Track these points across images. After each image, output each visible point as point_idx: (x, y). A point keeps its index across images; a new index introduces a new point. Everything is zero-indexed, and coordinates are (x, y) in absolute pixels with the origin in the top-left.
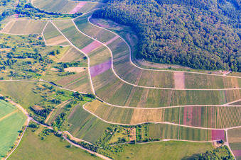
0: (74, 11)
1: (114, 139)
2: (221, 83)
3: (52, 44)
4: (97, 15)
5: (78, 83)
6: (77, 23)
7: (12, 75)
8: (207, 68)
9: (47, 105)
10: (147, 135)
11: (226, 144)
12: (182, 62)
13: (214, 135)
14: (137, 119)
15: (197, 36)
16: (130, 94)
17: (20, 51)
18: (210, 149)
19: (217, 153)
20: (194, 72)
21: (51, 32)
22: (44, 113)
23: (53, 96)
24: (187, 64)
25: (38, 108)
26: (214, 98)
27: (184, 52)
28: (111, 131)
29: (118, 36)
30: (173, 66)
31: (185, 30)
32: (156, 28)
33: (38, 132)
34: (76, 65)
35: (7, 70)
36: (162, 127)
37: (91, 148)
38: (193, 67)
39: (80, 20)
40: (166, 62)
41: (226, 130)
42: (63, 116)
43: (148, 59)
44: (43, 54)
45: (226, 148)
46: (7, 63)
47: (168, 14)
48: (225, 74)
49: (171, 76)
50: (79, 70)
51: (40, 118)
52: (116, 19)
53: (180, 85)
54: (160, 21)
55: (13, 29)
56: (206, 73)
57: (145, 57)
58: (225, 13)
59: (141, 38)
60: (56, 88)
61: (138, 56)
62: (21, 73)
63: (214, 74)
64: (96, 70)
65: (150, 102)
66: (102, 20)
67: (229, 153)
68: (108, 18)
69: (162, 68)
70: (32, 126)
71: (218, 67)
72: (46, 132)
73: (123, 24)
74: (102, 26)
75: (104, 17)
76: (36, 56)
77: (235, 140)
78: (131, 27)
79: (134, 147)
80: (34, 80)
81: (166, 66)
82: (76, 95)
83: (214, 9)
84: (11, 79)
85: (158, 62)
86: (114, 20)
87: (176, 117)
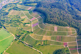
0: (29, 9)
1: (37, 44)
2: (67, 30)
3: (22, 18)
4: (35, 10)
5: (29, 29)
6: (29, 12)
7: (11, 26)
8: (63, 26)
9: (20, 34)
10: (46, 43)
11: (68, 47)
12: (57, 24)
13: (64, 44)
14: (44, 39)
15: (61, 17)
16: (42, 32)
17: (14, 19)
18: (63, 48)
19: (65, 49)
20: (60, 27)
21: (22, 15)
22: (19, 36)
23: (22, 32)
24: (58, 25)
25: (18, 35)
26: (65, 34)
27: (57, 21)
28: (37, 42)
29: (40, 16)
30: (54, 25)
31: (58, 15)
32: (50, 14)
33: (17, 41)
34: (28, 24)
35: (10, 25)
36: (50, 41)
37: (31, 46)
38: (60, 25)
39: (30, 12)
40: (52, 24)
41: (68, 43)
42: (24, 37)
44: (20, 20)
45: (68, 48)
46: (10, 23)
47: (54, 11)
48: (68, 28)
49: (53, 28)
50: (29, 25)
51: (18, 38)
52: (40, 12)
53: (56, 30)
54: (51, 13)
55: (12, 13)
56: (63, 27)
57: (47, 22)
58: (69, 11)
59: (46, 17)
60: (23, 30)
61: (45, 22)
62: (14, 25)
63: (65, 27)
64: (34, 25)
65: (48, 35)
66: (36, 12)
67: (68, 49)
68: (38, 11)
69: (51, 25)
70: (16, 40)
71: (66, 25)
72: (19, 41)
73: (42, 13)
74: (36, 13)
75: (36, 11)
76: (18, 21)
77: (70, 46)
78: (44, 14)
79: (42, 46)
80: (17, 27)
81: (52, 25)
82: (28, 32)
83: (66, 10)
84: (11, 27)
85: (50, 24)
86: (39, 12)
87: (54, 39)
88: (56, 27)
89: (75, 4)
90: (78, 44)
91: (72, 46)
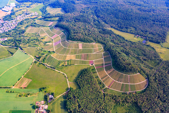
0: (50, 25)
1: (61, 65)
2: (93, 46)
3: (42, 35)
4: (56, 26)
5: (50, 48)
6: (50, 29)
7: (29, 46)
9: (40, 55)
10: (70, 63)
12: (81, 40)
13: (90, 62)
14: (68, 58)
15: (86, 32)
16: (65, 51)
17: (32, 38)
18: (89, 67)
19: (91, 68)
20: (85, 43)
21: (42, 32)
23: (42, 52)
24: (83, 41)
25: (37, 56)
26: (90, 51)
27: (82, 37)
28: (59, 62)
29: (62, 33)
30: (78, 42)
31: (83, 30)
32: (74, 30)
33: (37, 64)
34: (50, 42)
35: (28, 45)
36: (75, 61)
37: (53, 68)
39: (51, 27)
41: (94, 61)
42: (45, 58)
43: (71, 40)
44: (39, 39)
45: (94, 66)
46: (28, 42)
47: (78, 25)
48: (94, 44)
49: (78, 45)
50: (50, 44)
51: (38, 59)
52: (62, 27)
53: (80, 48)
54: (75, 28)
55: (30, 31)
56: (88, 43)
58: (95, 25)
59: (69, 33)
60: (43, 50)
61: (68, 39)
62: (32, 45)
63: (91, 44)
64: (56, 44)
65: (72, 53)
67: (94, 68)
68: (59, 27)
69: (75, 42)
70: (35, 62)
71: (92, 41)
72: (40, 64)
73: (64, 29)
74: (58, 30)
76: (37, 40)
77: (96, 64)
78: (66, 30)
79: (66, 67)
80: (36, 47)
82: (49, 52)
83: (92, 23)
84: (29, 47)
87: (79, 57)
88: (80, 44)
89: (101, 16)
90: (105, 61)
91: (98, 63)
